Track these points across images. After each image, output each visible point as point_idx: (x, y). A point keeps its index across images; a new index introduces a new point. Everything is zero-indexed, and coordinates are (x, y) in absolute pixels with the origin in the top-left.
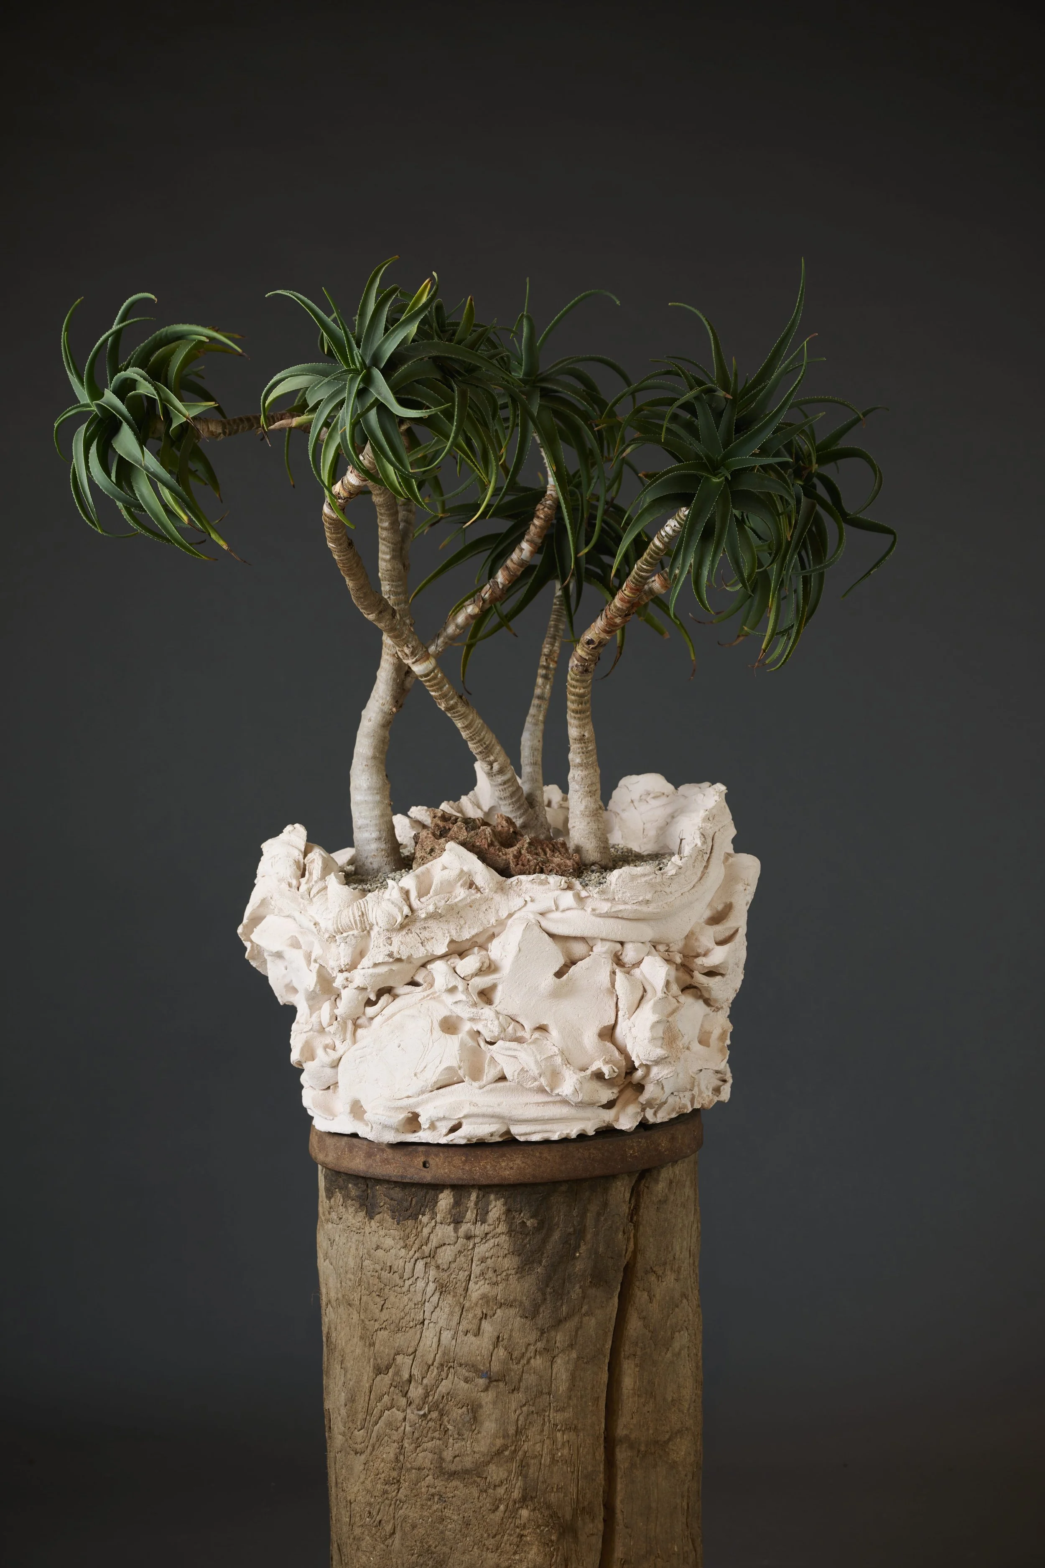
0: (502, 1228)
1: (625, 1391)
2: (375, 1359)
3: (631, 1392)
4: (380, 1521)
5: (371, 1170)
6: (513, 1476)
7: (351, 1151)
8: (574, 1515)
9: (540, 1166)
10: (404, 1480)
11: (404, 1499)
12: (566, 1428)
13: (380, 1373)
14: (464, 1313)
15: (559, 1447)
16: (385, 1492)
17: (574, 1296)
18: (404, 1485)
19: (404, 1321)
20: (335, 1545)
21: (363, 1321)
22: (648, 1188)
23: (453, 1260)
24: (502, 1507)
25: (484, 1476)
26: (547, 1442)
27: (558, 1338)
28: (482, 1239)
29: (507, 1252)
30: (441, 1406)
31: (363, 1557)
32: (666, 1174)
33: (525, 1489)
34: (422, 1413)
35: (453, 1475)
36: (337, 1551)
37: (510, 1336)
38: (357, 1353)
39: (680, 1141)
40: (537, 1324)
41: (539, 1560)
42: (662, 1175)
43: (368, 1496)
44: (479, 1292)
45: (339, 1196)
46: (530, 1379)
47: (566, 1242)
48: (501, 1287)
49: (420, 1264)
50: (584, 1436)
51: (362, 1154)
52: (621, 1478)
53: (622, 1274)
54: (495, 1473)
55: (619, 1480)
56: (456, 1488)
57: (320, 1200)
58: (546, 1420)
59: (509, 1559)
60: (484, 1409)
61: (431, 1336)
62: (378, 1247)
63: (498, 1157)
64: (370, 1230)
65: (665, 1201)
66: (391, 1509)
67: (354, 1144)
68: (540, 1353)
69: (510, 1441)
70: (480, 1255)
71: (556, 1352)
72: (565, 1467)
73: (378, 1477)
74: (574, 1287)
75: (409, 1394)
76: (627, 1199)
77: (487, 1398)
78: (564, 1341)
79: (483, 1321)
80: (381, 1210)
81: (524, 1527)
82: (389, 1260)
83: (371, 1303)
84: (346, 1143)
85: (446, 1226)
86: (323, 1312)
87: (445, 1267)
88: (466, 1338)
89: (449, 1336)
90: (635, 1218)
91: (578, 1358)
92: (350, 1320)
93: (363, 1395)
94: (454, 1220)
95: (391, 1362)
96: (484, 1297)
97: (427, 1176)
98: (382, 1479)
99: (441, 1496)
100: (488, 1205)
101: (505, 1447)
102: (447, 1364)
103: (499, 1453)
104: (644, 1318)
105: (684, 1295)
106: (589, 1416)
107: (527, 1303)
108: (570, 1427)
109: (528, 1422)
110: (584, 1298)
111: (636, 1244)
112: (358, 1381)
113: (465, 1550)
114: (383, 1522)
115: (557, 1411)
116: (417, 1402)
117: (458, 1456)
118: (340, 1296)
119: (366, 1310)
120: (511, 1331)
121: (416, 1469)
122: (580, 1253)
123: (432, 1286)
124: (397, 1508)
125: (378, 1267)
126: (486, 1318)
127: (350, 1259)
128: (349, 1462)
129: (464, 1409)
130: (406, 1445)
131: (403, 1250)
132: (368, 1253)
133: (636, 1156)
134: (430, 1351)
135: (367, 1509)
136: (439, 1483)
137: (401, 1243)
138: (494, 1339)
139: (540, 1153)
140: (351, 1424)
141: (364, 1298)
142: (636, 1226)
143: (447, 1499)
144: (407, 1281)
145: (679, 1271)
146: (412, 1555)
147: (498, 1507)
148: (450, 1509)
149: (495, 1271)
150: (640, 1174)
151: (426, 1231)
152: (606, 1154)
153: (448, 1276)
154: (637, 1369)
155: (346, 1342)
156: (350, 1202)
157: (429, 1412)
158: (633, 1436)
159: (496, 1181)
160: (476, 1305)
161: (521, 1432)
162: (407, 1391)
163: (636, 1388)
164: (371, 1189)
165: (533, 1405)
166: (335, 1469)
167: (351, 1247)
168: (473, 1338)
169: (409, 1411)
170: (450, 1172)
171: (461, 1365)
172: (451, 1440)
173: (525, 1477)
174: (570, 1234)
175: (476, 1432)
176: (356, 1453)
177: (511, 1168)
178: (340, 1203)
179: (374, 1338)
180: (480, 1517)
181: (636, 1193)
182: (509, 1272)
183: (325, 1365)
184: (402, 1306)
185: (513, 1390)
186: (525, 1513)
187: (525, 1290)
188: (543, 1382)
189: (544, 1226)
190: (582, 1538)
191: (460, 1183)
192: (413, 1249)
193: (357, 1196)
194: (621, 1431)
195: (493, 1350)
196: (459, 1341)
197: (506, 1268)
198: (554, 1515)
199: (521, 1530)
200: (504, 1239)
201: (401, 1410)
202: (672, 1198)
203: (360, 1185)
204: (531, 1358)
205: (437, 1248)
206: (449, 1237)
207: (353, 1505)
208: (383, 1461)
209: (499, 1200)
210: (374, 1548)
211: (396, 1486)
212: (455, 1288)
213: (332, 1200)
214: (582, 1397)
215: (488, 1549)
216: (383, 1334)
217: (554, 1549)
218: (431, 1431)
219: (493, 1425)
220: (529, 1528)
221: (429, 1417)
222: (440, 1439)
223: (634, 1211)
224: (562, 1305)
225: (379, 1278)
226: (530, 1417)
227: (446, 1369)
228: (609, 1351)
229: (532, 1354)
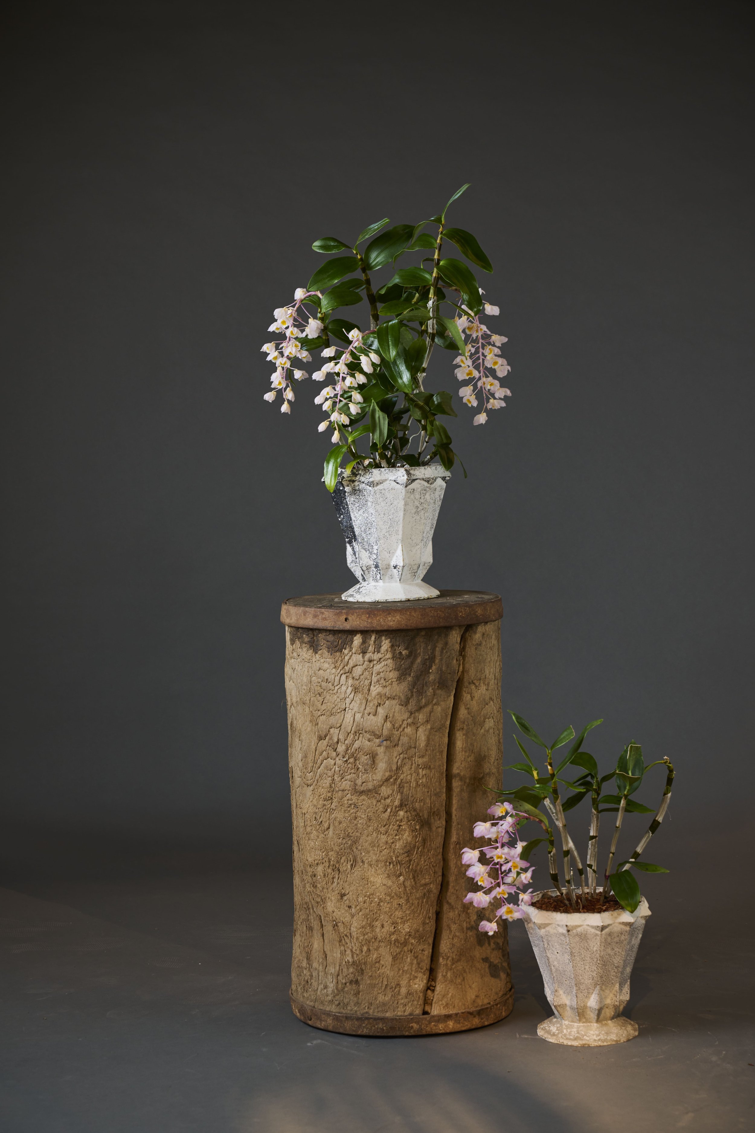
0: (389, 655)
1: (457, 748)
2: (319, 732)
3: (461, 749)
4: (321, 822)
5: (316, 624)
6: (395, 793)
7: (305, 615)
8: (429, 816)
9: (410, 620)
10: (335, 798)
11: (334, 808)
12: (424, 768)
13: (321, 740)
14: (368, 703)
15: (421, 777)
16: (324, 805)
17: (429, 694)
18: (335, 800)
19: (335, 709)
20: (296, 843)
21: (311, 712)
22: (470, 636)
23: (362, 674)
24: (389, 810)
25: (379, 793)
26: (414, 775)
27: (420, 717)
28: (378, 662)
29: (391, 669)
30: (355, 755)
31: (312, 843)
32: (481, 629)
33: (402, 800)
34: (345, 759)
35: (362, 793)
36: (297, 845)
37: (393, 716)
38: (308, 730)
39: (488, 611)
40: (408, 709)
41: (409, 839)
42: (479, 630)
43: (315, 808)
44: (376, 691)
45: (298, 643)
46: (404, 739)
47: (424, 664)
48: (388, 688)
49: (344, 677)
50: (434, 772)
51: (311, 616)
52: (455, 797)
53: (456, 683)
54: (385, 791)
55: (454, 798)
56: (364, 800)
57: (287, 647)
58: (413, 762)
59: (393, 838)
60: (379, 756)
61: (350, 717)
62: (320, 669)
63: (386, 615)
64: (315, 660)
65: (480, 645)
66: (327, 814)
67: (306, 611)
68: (410, 725)
69: (393, 773)
70: (377, 671)
71: (419, 724)
72: (424, 789)
73: (320, 797)
74: (429, 689)
75: (338, 750)
76: (459, 642)
77: (381, 750)
78: (423, 719)
79: (378, 707)
80: (322, 647)
81: (401, 821)
82: (326, 675)
83: (316, 701)
84: (302, 611)
85: (358, 655)
86: (288, 712)
87: (357, 678)
88: (369, 717)
89: (360, 716)
90: (463, 653)
91: (431, 728)
92: (304, 712)
93: (311, 753)
94: (362, 651)
95: (328, 732)
96: (379, 694)
97: (347, 626)
98: (322, 798)
99: (355, 805)
100: (381, 642)
101: (391, 777)
102: (358, 732)
103: (387, 780)
104: (468, 709)
105: (491, 699)
106: (437, 761)
107: (403, 697)
108: (427, 767)
109: (403, 763)
110: (434, 695)
111: (463, 668)
112: (309, 746)
113: (368, 834)
114: (323, 822)
115: (419, 757)
116: (342, 753)
117: (364, 782)
118: (298, 699)
119: (313, 706)
120: (394, 712)
121: (341, 791)
122: (432, 670)
123: (350, 689)
124: (331, 814)
125: (320, 680)
126: (380, 706)
127: (304, 678)
128: (304, 792)
129: (368, 756)
130: (336, 778)
131: (334, 670)
132: (315, 673)
133: (463, 617)
134: (349, 725)
135: (314, 816)
136: (354, 798)
137: (333, 666)
138: (385, 717)
139: (410, 613)
140: (305, 770)
141: (312, 699)
142: (464, 657)
143: (358, 806)
144: (336, 687)
145: (488, 685)
146: (339, 839)
147: (387, 810)
148: (360, 812)
149: (385, 680)
150: (466, 628)
151: (347, 658)
152: (447, 614)
153: (359, 683)
154: (464, 737)
155: (302, 725)
156: (304, 645)
157: (349, 759)
158: (462, 774)
159: (385, 628)
160: (375, 698)
161: (399, 769)
162: (336, 748)
163: (464, 747)
164: (316, 636)
165: (406, 754)
166: (296, 798)
167: (304, 671)
168: (373, 717)
169: (337, 759)
170: (360, 623)
171: (366, 732)
172: (361, 774)
173: (402, 793)
174: (426, 659)
175: (374, 769)
176: (308, 786)
177: (394, 621)
178: (299, 647)
179: (318, 721)
180: (377, 815)
181: (463, 639)
182: (393, 680)
183: (289, 742)
184: (333, 701)
185: (395, 746)
186: (401, 813)
187: (402, 690)
188: (411, 741)
189: (412, 655)
190: (434, 829)
191: (366, 629)
192: (340, 669)
193: (308, 641)
194: (455, 770)
195: (384, 723)
196: (365, 719)
197: (391, 678)
198: (418, 815)
199: (400, 822)
200: (390, 661)
201: (333, 759)
202: (484, 643)
203: (310, 635)
204: (405, 728)
205: (353, 667)
206: (359, 661)
207: (306, 815)
208: (323, 787)
209: (387, 639)
210: (318, 837)
211: (330, 801)
212: (363, 690)
213: (294, 645)
214: (433, 750)
215: (381, 833)
216: (323, 718)
217: (418, 834)
218: (349, 769)
219: (384, 765)
220: (404, 822)
221: (349, 761)
222: (354, 773)
223: (462, 651)
224: (422, 699)
225: (320, 686)
226: (405, 760)
227: (358, 734)
228: (448, 726)
229: (406, 726)
